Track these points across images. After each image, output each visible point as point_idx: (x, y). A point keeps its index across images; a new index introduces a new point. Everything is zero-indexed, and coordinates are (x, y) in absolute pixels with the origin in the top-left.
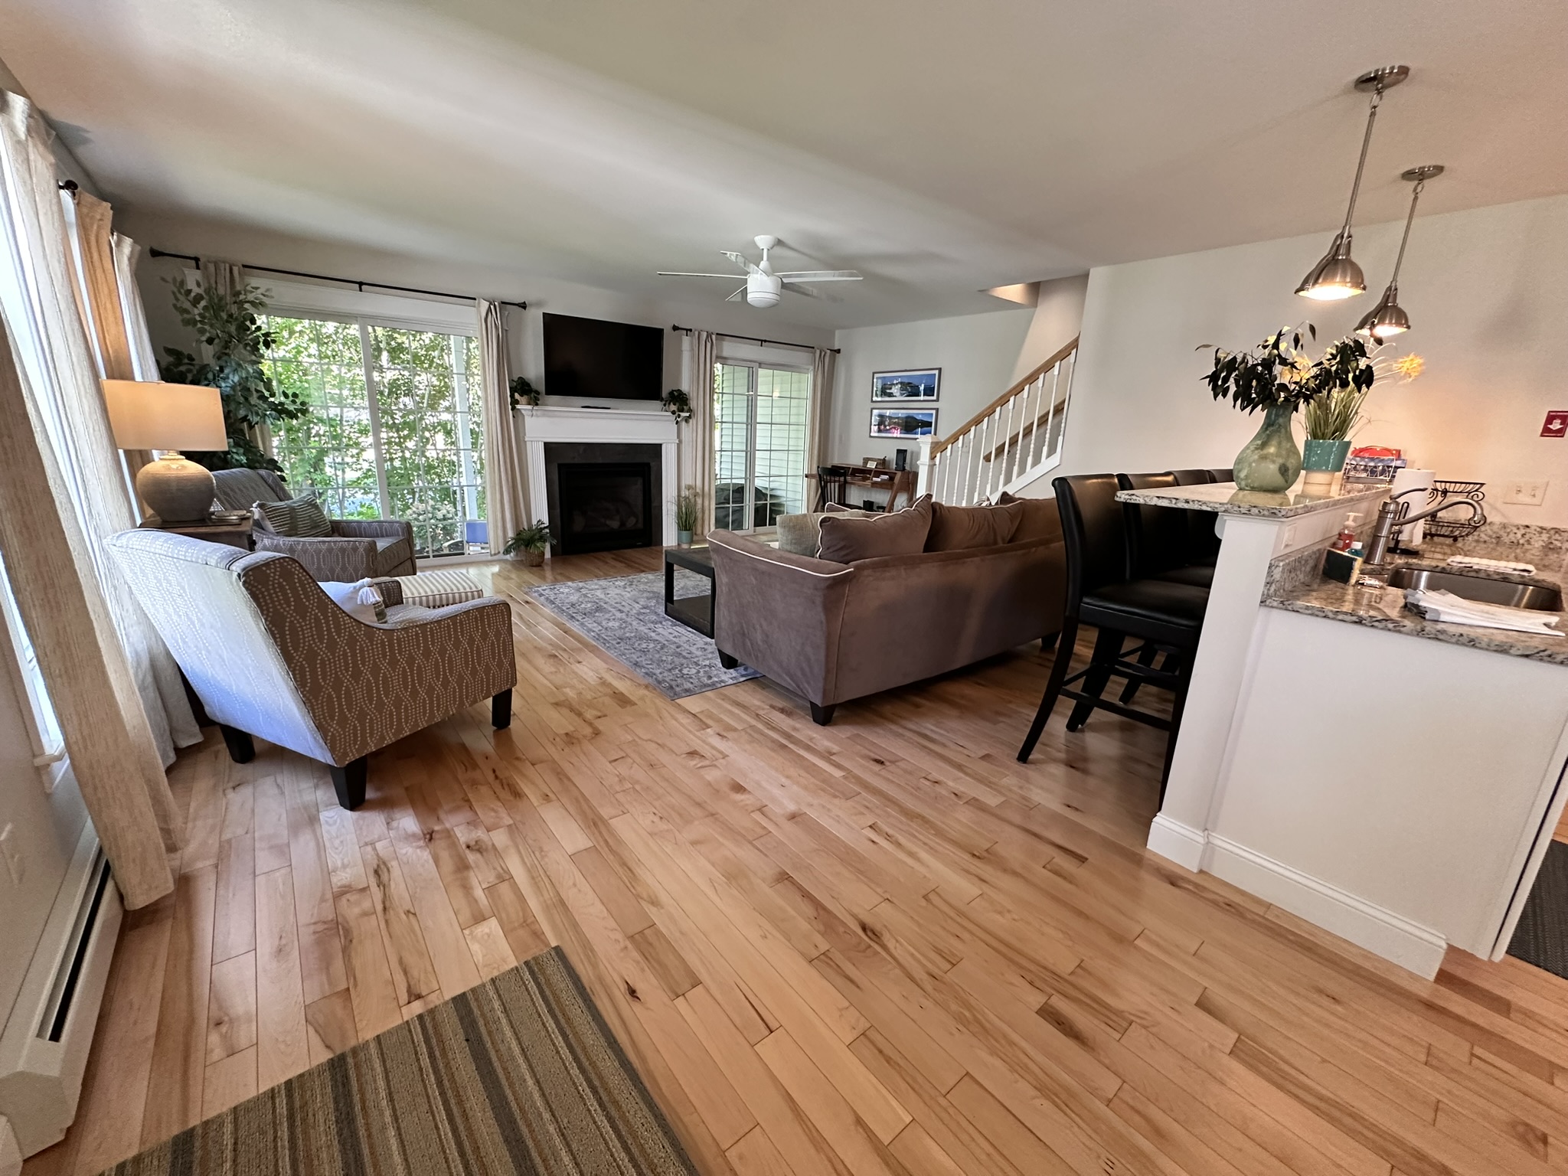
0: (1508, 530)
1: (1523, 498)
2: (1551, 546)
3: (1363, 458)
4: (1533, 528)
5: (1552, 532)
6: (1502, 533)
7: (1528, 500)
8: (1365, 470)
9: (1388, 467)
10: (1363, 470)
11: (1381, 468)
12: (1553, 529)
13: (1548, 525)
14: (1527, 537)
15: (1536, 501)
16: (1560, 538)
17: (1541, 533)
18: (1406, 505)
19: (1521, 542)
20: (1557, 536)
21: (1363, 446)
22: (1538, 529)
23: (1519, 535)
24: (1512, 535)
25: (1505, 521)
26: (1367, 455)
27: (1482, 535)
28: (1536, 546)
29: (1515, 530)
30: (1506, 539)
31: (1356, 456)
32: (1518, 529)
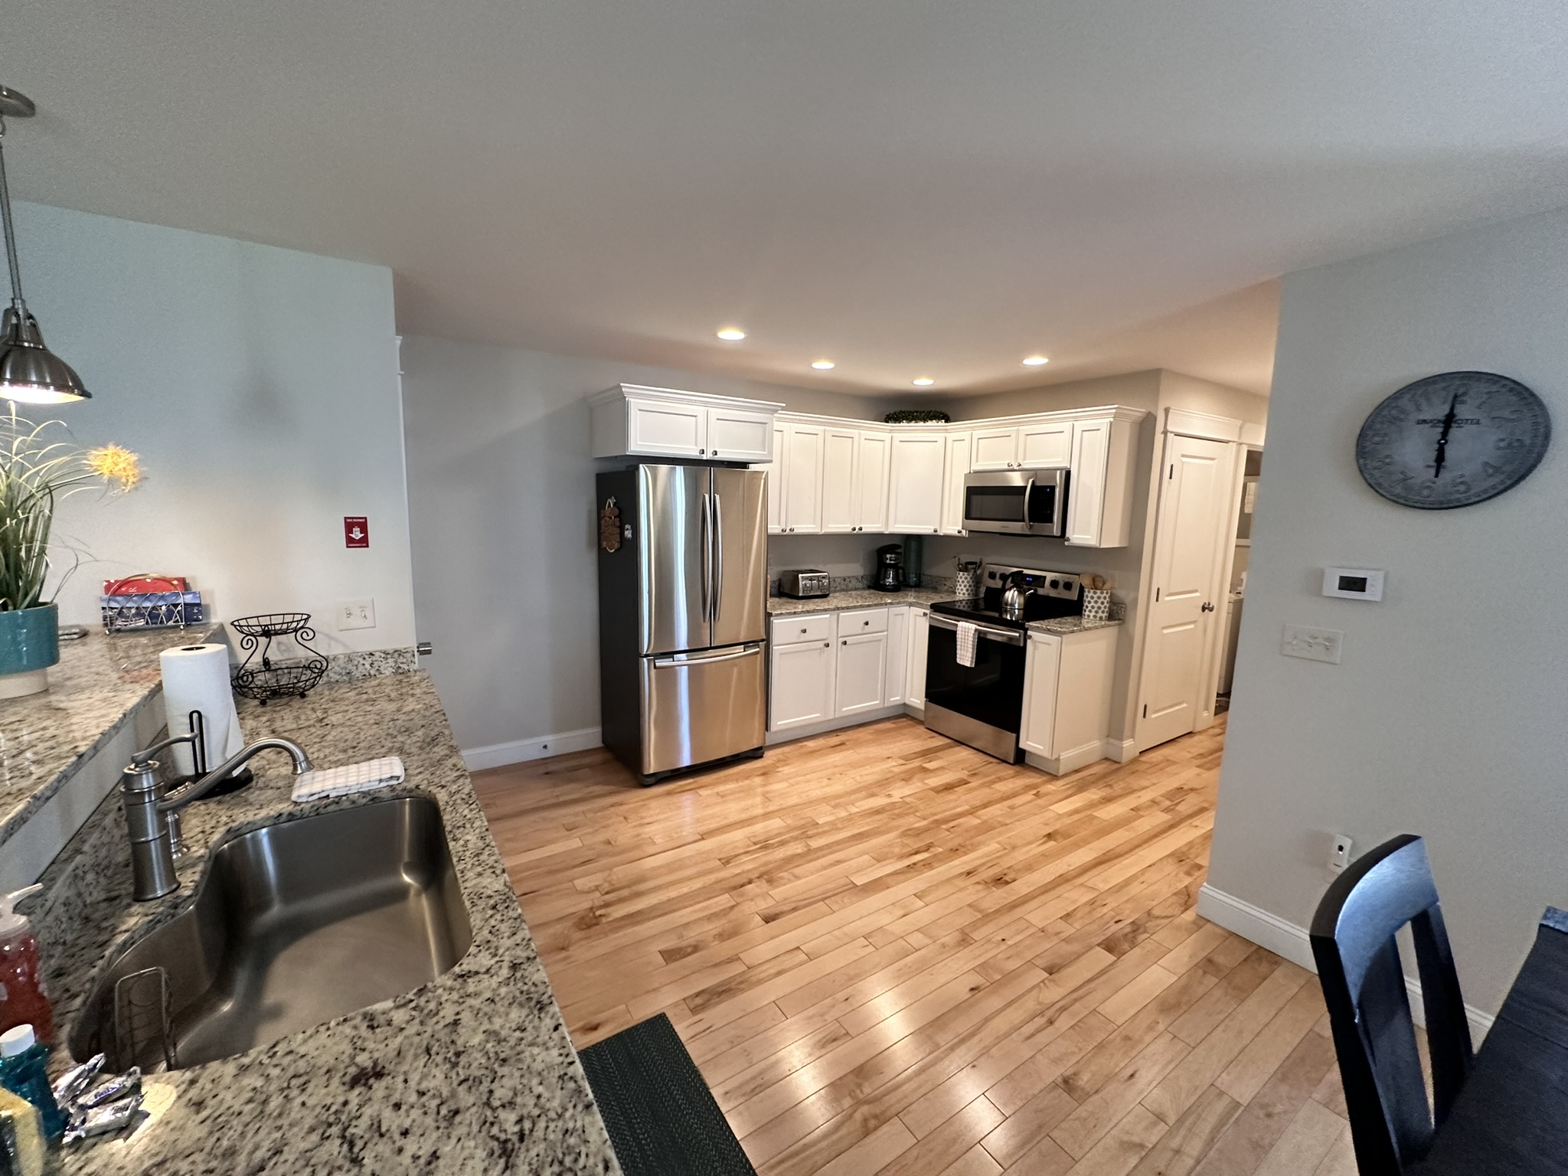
0: (356, 663)
1: (355, 621)
2: (401, 671)
3: (129, 596)
4: (377, 654)
5: (396, 655)
6: (350, 667)
7: (360, 623)
8: (139, 614)
9: (176, 606)
10: (135, 615)
11: (164, 608)
12: (395, 651)
13: (390, 648)
14: (376, 665)
15: (369, 622)
16: (404, 660)
17: (387, 659)
18: (195, 716)
19: (372, 672)
20: (401, 659)
21: (122, 577)
22: (383, 655)
23: (368, 666)
24: (361, 668)
25: (348, 652)
26: (133, 590)
27: (331, 674)
28: (388, 673)
29: (362, 662)
30: (357, 674)
31: (115, 594)
32: (364, 659)
